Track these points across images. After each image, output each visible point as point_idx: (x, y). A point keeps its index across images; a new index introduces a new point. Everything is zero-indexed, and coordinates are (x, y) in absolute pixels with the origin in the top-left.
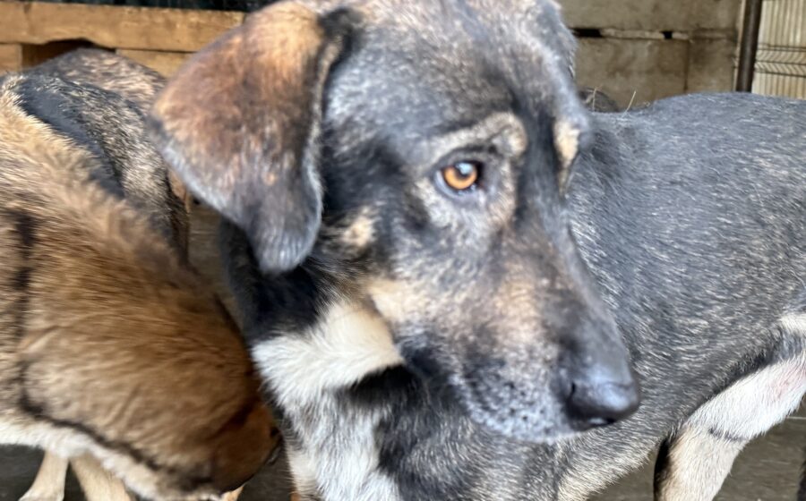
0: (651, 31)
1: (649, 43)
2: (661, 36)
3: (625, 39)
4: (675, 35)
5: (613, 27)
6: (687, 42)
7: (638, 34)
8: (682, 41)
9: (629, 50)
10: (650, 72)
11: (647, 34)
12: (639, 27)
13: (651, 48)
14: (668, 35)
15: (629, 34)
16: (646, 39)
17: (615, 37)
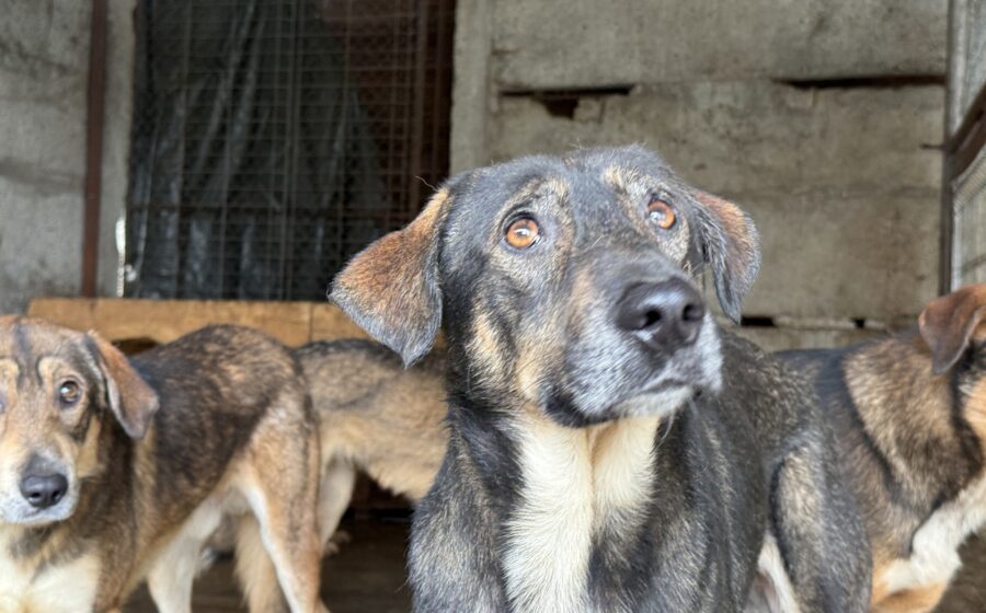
0: (837, 318)
1: (834, 333)
2: (852, 325)
3: (804, 329)
4: (870, 324)
5: (788, 314)
7: (820, 322)
11: (832, 323)
12: (821, 313)
13: (837, 339)
14: (860, 323)
15: (809, 322)
16: (828, 329)
17: (791, 327)
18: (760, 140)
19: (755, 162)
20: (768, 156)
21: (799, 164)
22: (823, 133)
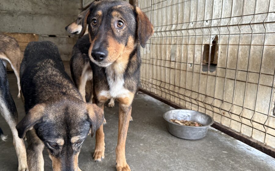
0: (66, 36)
1: (66, 38)
2: (68, 37)
3: (61, 37)
4: (71, 37)
5: (58, 35)
6: (73, 38)
7: (63, 36)
8: (72, 38)
9: (62, 39)
10: (66, 44)
11: (65, 36)
12: (63, 35)
13: (66, 39)
14: (69, 36)
15: (61, 36)
16: (65, 37)
17: (59, 37)
18: (51, 5)
19: (50, 9)
20: (52, 8)
21: (58, 10)
22: (61, 5)
